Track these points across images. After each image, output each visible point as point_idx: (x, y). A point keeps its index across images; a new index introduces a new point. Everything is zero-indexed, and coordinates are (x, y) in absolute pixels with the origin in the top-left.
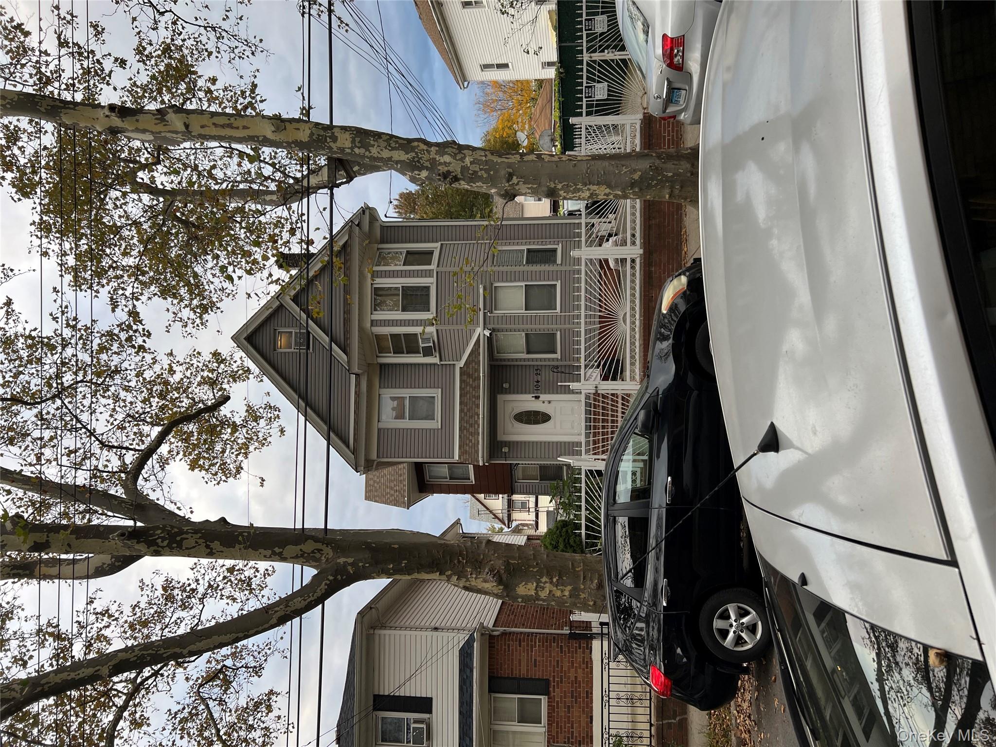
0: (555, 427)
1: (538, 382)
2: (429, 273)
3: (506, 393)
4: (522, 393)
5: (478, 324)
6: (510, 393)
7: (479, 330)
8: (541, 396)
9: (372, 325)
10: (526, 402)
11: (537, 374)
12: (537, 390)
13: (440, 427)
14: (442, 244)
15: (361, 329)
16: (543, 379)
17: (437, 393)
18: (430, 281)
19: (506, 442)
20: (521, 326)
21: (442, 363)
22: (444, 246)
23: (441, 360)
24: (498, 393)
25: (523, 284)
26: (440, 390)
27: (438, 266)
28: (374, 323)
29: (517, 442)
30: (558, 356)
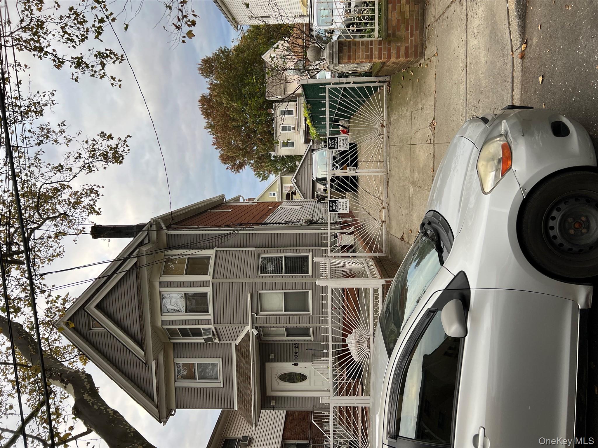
0: (310, 385)
1: (296, 353)
2: (205, 284)
3: (272, 362)
4: (284, 362)
5: (247, 323)
6: (275, 362)
7: (248, 328)
8: (299, 363)
9: (162, 324)
10: (288, 367)
11: (295, 347)
12: (296, 359)
13: (222, 386)
14: (217, 251)
15: (154, 327)
16: (301, 351)
17: (218, 361)
18: (208, 290)
19: (273, 397)
20: (282, 325)
21: (221, 342)
22: (219, 252)
23: (220, 340)
24: (266, 362)
25: (283, 291)
26: (221, 359)
27: (213, 278)
28: (163, 322)
29: (282, 397)
30: (311, 338)
